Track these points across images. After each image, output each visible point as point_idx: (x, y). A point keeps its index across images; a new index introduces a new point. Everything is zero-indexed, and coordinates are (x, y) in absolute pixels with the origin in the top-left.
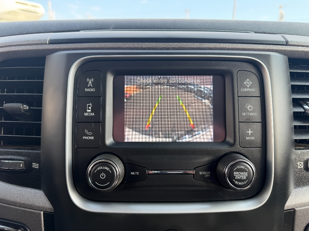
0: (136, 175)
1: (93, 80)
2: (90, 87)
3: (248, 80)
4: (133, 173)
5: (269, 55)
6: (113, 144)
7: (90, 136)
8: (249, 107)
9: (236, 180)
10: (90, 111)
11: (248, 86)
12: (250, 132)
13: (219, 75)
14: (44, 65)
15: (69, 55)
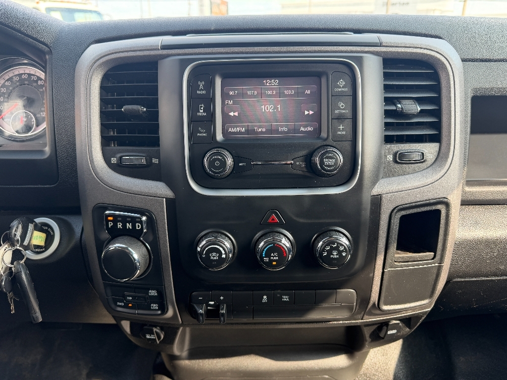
0: (244, 166)
1: (203, 83)
2: (201, 90)
3: (341, 80)
4: (241, 164)
5: (361, 57)
6: (224, 141)
7: (203, 133)
8: (341, 104)
9: (325, 166)
10: (202, 111)
11: (341, 86)
12: (341, 127)
13: (316, 76)
14: (157, 69)
15: (181, 60)
